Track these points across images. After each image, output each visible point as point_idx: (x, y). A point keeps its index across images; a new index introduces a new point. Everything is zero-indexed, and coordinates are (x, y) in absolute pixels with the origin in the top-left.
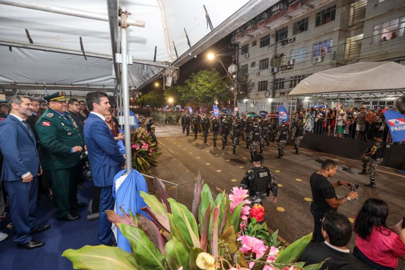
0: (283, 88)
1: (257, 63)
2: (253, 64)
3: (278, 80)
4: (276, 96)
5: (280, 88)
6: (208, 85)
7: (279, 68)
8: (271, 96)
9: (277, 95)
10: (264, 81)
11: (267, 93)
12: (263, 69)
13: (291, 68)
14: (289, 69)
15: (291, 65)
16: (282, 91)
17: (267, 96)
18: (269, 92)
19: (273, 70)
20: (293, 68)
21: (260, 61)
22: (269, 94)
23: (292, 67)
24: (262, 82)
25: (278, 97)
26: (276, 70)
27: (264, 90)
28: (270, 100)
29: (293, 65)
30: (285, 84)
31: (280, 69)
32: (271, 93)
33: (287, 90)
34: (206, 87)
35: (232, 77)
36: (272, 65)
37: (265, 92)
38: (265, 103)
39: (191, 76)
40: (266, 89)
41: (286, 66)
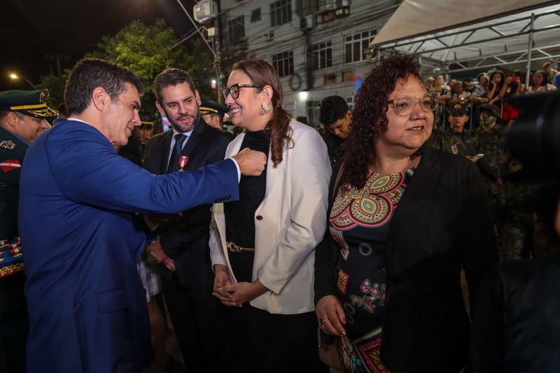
0: (330, 64)
1: (266, 10)
2: (256, 15)
3: (316, 47)
4: (316, 85)
5: (323, 66)
6: (144, 60)
7: (316, 17)
8: (304, 85)
9: (319, 82)
10: (286, 54)
11: (295, 80)
12: (279, 23)
13: (344, 15)
14: (339, 17)
15: (344, 8)
16: (329, 71)
17: (295, 86)
18: (299, 77)
19: (303, 23)
20: (349, 15)
21: (272, 6)
22: (300, 82)
23: (347, 12)
24: (280, 55)
25: (319, 88)
26: (309, 22)
27: (287, 74)
28: (303, 96)
29: (348, 7)
30: (334, 54)
31: (319, 20)
32: (304, 79)
33: (340, 68)
34: (142, 68)
35: (206, 33)
36: (300, 11)
37: (288, 78)
38: (293, 104)
39: (100, 45)
40: (292, 72)
41: (334, 11)
